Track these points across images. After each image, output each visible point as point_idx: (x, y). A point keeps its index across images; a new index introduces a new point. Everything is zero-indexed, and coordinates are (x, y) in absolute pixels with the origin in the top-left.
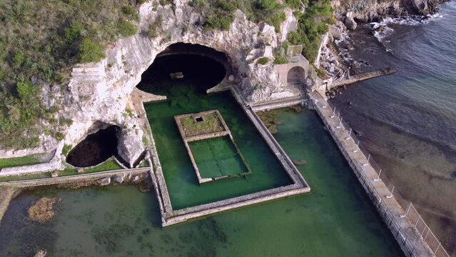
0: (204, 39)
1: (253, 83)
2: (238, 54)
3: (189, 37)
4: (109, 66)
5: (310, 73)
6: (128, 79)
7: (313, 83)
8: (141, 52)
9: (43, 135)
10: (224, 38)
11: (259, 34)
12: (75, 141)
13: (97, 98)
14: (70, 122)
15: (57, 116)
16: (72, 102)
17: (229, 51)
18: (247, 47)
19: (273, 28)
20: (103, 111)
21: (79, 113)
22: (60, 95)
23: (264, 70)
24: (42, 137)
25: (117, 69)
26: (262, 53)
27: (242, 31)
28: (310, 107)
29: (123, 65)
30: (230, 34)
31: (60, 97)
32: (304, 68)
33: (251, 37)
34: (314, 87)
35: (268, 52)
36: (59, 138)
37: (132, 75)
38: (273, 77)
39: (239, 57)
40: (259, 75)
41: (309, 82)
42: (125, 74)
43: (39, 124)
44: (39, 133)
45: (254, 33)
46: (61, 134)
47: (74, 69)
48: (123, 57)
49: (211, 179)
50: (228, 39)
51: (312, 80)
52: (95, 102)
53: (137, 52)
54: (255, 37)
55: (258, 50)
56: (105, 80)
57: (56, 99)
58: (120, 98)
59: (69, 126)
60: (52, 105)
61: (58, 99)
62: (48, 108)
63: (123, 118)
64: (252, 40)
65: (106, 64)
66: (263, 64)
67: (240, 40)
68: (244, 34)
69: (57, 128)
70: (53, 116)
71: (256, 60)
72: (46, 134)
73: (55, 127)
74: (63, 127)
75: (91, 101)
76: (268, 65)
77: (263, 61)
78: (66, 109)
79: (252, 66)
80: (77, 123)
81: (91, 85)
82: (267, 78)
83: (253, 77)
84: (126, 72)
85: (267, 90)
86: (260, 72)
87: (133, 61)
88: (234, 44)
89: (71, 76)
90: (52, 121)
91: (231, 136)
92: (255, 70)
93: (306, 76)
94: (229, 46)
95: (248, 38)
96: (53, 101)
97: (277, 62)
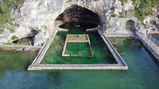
0: (87, 4)
1: (107, 26)
2: (102, 13)
3: (80, 2)
4: (40, 4)
5: (138, 24)
6: (48, 13)
7: (139, 29)
8: (57, 4)
9: (6, 29)
10: (96, 5)
11: (113, 4)
12: (21, 36)
13: (31, 16)
14: (18, 26)
15: (14, 22)
16: (20, 17)
17: (98, 12)
18: (107, 9)
19: (120, 3)
20: (32, 22)
21: (23, 22)
22: (17, 14)
23: (114, 20)
24: (5, 30)
25: (43, 7)
26: (113, 13)
27: (104, 2)
28: (136, 38)
29: (47, 7)
30: (99, 3)
31: (17, 15)
32: (135, 21)
33: (109, 5)
34: (140, 30)
35: (116, 12)
36: (12, 31)
37: (50, 12)
38: (118, 23)
39: (102, 14)
40: (111, 22)
41: (137, 28)
42: (47, 10)
43: (6, 25)
44: (5, 28)
45: (110, 3)
46: (13, 30)
47: (24, 3)
48: (48, 4)
49: (69, 55)
50: (98, 5)
51: (139, 27)
52: (29, 17)
53: (55, 4)
54: (111, 5)
55: (112, 11)
56: (36, 9)
57: (15, 15)
58: (42, 19)
59: (17, 27)
60: (13, 18)
61: (16, 15)
62: (12, 19)
63: (41, 28)
64: (109, 6)
65: (39, 3)
66: (113, 17)
67: (104, 6)
68: (105, 3)
69: (13, 28)
70: (12, 22)
71: (110, 15)
72: (7, 29)
73: (12, 27)
74: (15, 28)
75: (27, 17)
76: (116, 18)
77: (114, 16)
78: (18, 19)
79: (108, 18)
80: (22, 27)
81: (30, 10)
82: (115, 24)
83: (108, 23)
84: (48, 10)
85: (114, 29)
86: (111, 21)
87: (52, 6)
88: (100, 8)
89: (23, 6)
90: (11, 24)
91: (89, 43)
92: (109, 20)
93: (136, 25)
94: (98, 9)
95: (107, 5)
96: (14, 16)
97: (121, 17)
